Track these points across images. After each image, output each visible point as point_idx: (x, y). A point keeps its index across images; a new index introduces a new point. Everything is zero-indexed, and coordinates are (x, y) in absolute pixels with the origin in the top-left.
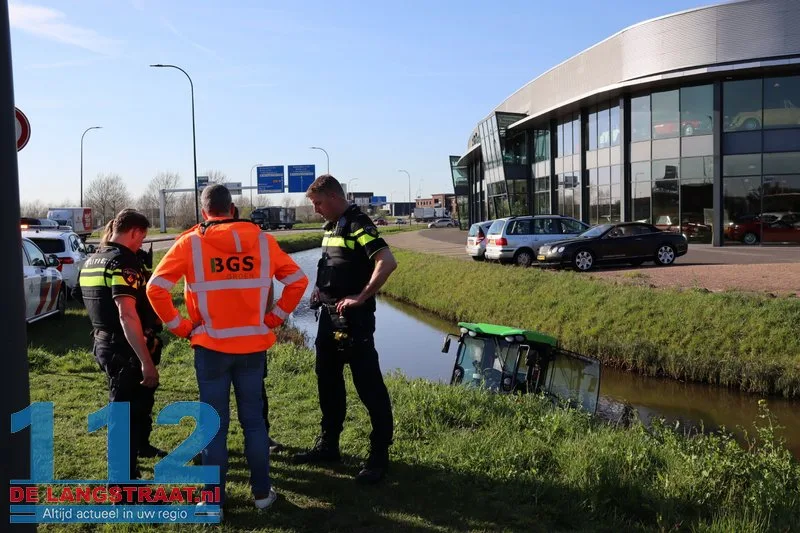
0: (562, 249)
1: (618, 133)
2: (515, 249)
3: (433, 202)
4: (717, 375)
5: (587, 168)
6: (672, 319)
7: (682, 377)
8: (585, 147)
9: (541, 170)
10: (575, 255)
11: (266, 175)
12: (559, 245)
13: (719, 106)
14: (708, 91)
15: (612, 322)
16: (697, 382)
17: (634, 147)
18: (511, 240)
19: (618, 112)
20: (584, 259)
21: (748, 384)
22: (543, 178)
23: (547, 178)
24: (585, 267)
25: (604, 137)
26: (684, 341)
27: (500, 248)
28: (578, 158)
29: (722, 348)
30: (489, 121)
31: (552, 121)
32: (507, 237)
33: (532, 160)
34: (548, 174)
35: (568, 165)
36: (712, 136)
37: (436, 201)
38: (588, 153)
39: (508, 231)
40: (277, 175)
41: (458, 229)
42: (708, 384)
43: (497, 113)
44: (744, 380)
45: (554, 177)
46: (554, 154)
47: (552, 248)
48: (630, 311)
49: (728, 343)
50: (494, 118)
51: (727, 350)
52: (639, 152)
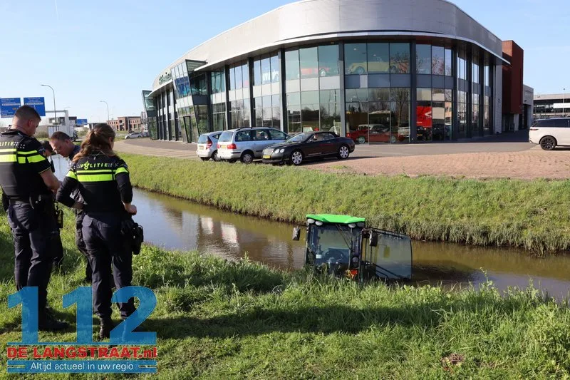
0: (282, 151)
1: (277, 73)
2: (242, 151)
3: (118, 122)
4: (448, 235)
5: (254, 97)
6: (399, 197)
7: (423, 238)
8: (252, 84)
9: (218, 98)
10: (291, 155)
11: (6, 105)
12: (280, 148)
13: (342, 57)
14: (335, 49)
15: (354, 201)
16: (434, 240)
17: (288, 83)
18: (239, 145)
19: (276, 60)
20: (297, 157)
21: (471, 239)
22: (220, 104)
23: (223, 104)
24: (298, 163)
25: (266, 76)
26: (413, 212)
27: (232, 151)
28: (247, 90)
29: (444, 215)
30: (180, 66)
31: (226, 67)
32: (235, 143)
33: (210, 92)
34: (224, 100)
35: (239, 94)
36: (339, 77)
37: (121, 121)
38: (254, 87)
39: (236, 139)
40: (15, 104)
41: (149, 139)
42: (442, 241)
43: (187, 61)
44: (468, 238)
45: (229, 103)
46: (228, 88)
47: (275, 150)
48: (365, 193)
49: (446, 212)
50: (185, 64)
51: (446, 216)
52: (291, 86)
